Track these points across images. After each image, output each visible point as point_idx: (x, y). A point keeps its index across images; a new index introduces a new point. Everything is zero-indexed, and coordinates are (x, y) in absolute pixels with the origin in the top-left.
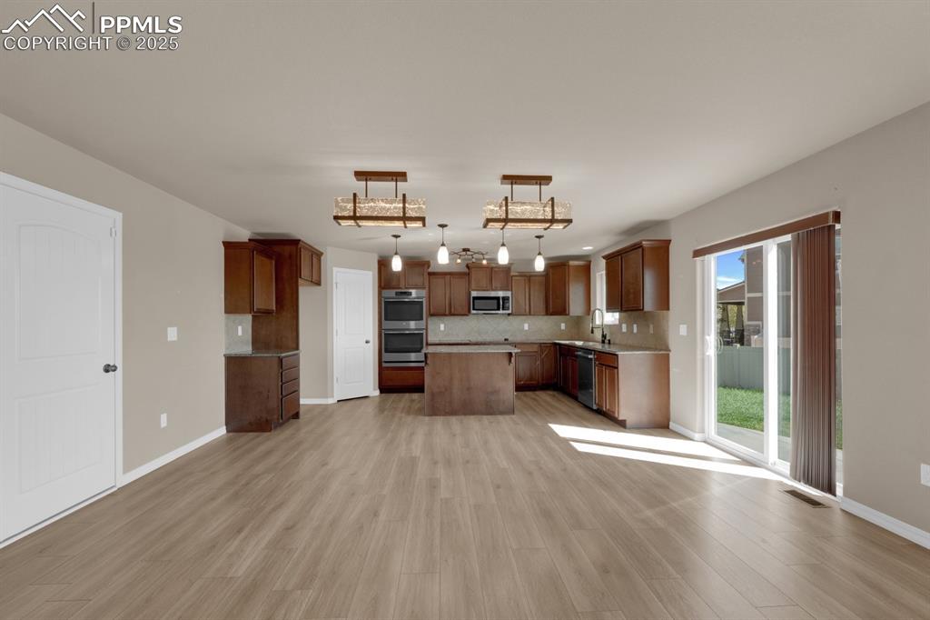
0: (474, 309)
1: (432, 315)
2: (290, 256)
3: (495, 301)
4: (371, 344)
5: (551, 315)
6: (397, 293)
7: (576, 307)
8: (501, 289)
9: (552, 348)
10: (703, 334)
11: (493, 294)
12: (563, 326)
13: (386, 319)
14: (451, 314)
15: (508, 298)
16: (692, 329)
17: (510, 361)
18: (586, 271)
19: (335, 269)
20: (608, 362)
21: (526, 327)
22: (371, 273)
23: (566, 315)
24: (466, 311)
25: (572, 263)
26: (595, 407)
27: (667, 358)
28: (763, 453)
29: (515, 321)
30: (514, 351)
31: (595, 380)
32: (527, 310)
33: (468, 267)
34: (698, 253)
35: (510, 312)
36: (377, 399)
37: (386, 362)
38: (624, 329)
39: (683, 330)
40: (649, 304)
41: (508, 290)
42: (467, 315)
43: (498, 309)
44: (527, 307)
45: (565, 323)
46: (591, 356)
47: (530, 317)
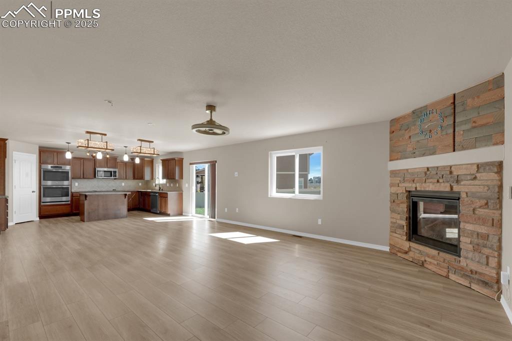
1: (73, 178)
3: (110, 173)
4: (35, 193)
5: (136, 179)
6: (52, 167)
7: (147, 177)
8: (113, 168)
10: (192, 186)
11: (109, 170)
12: (140, 184)
13: (44, 180)
15: (116, 172)
16: (189, 185)
17: (126, 197)
18: (151, 163)
19: (14, 152)
20: (163, 196)
21: (123, 184)
22: (35, 155)
23: (143, 180)
24: (93, 177)
25: (146, 159)
26: (158, 212)
27: (182, 194)
28: (204, 215)
29: (118, 182)
30: (128, 193)
31: (159, 202)
34: (191, 164)
35: (116, 178)
36: (38, 222)
37: (43, 202)
38: (168, 185)
39: (187, 185)
40: (177, 178)
41: (116, 168)
42: (93, 179)
43: (111, 176)
44: (125, 176)
45: (142, 183)
46: (157, 195)
47: (126, 180)
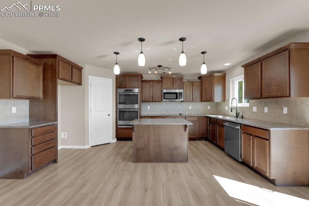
0: (164, 99)
1: (143, 102)
2: (52, 65)
3: (175, 95)
4: (111, 116)
5: (204, 101)
6: (125, 91)
7: (218, 98)
8: (178, 89)
9: (205, 119)
11: (174, 91)
12: (209, 107)
14: (153, 101)
15: (182, 93)
17: (185, 130)
18: (223, 78)
19: (90, 77)
21: (190, 108)
22: (111, 80)
23: (212, 102)
24: (160, 100)
25: (216, 74)
29: (185, 105)
32: (191, 99)
33: (161, 78)
35: (182, 100)
36: (115, 144)
37: (120, 125)
41: (182, 89)
42: (160, 102)
43: (177, 99)
44: (191, 98)
45: (210, 106)
46: (238, 127)
47: (193, 103)
